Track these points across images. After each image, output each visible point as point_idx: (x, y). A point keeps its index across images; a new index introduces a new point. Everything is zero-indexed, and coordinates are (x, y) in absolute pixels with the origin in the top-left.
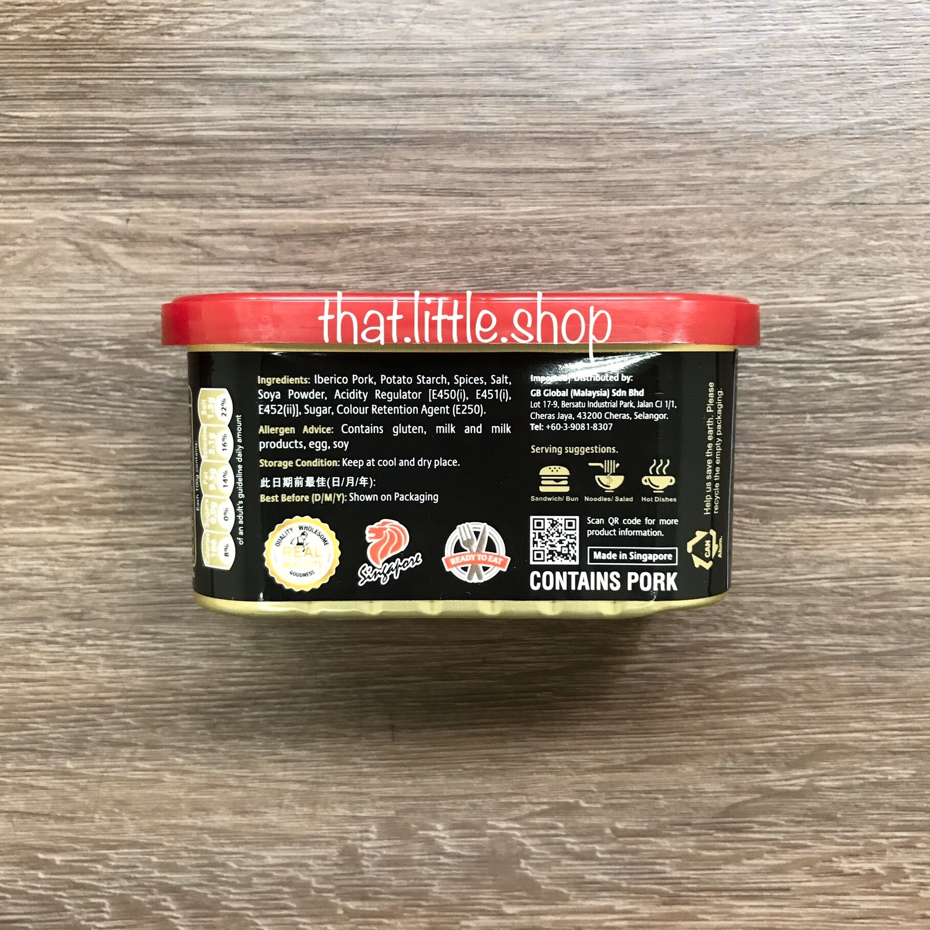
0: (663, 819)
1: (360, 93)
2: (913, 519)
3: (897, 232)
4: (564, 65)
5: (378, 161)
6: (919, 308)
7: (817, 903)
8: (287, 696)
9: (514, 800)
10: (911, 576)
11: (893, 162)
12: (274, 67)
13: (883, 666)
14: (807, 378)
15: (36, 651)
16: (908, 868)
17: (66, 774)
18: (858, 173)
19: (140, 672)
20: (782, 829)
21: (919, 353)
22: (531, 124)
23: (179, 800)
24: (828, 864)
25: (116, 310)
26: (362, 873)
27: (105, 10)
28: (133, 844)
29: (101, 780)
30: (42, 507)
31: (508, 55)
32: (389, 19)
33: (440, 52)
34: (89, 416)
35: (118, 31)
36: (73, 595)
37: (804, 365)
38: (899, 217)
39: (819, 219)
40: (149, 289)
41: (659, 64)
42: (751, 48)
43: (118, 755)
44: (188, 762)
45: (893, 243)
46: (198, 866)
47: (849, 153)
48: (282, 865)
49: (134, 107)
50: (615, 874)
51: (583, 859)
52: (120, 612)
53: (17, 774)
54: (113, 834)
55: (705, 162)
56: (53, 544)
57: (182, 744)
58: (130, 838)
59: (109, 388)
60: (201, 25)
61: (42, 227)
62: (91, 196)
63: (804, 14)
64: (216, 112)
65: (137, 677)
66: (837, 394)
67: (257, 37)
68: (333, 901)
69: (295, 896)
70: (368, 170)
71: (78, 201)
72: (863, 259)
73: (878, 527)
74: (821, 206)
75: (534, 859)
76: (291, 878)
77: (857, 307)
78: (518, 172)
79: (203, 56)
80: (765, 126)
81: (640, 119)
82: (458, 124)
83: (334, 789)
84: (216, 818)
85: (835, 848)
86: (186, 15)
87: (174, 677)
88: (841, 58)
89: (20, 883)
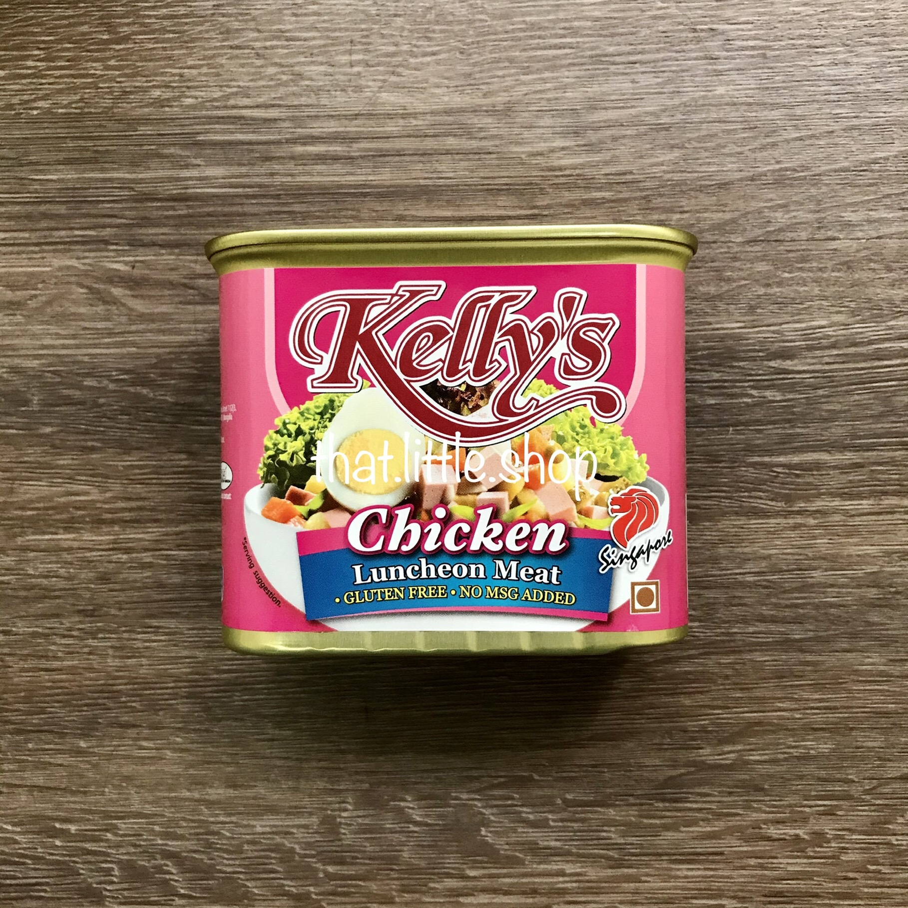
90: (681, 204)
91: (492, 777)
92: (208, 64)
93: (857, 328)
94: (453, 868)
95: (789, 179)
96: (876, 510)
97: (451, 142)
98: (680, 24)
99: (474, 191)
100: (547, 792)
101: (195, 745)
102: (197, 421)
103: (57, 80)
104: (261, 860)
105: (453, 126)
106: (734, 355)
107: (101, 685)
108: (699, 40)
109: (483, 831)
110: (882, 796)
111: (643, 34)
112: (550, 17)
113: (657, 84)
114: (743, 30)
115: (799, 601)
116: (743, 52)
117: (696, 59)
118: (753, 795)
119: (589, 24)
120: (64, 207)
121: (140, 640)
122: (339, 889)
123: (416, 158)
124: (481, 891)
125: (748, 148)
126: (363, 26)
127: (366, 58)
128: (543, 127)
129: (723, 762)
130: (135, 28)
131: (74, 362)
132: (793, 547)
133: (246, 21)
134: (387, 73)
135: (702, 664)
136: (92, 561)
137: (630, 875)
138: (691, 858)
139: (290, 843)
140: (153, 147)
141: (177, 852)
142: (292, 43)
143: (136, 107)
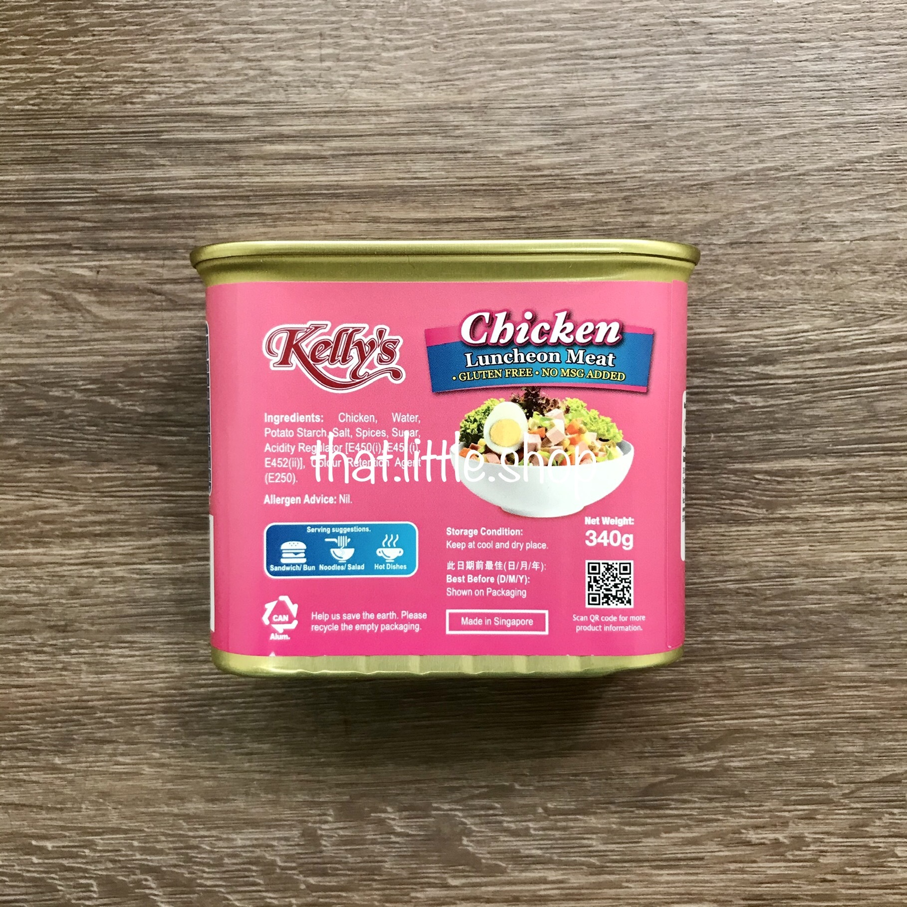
0: (590, 799)
1: (302, 152)
2: (809, 526)
3: (791, 268)
4: (486, 123)
5: (322, 214)
6: (812, 336)
7: (729, 870)
8: (251, 696)
9: (455, 784)
10: (808, 577)
11: (784, 205)
12: (226, 131)
13: (784, 658)
14: (710, 401)
15: (26, 660)
16: (809, 837)
17: (55, 769)
18: (755, 216)
19: (118, 677)
20: (696, 804)
21: (812, 376)
22: (457, 178)
23: (157, 791)
24: (737, 835)
25: (90, 353)
26: (321, 852)
27: (73, 82)
28: (115, 831)
29: (86, 774)
30: (27, 531)
31: (437, 115)
32: (329, 85)
33: (376, 114)
34: (66, 448)
35: (85, 101)
36: (59, 610)
37: (708, 390)
38: (792, 254)
39: (720, 258)
40: (119, 333)
41: (574, 120)
42: (656, 105)
43: (101, 751)
44: (163, 756)
45: (787, 278)
46: (175, 849)
47: (744, 197)
48: (249, 846)
49: (100, 170)
50: (547, 848)
51: (519, 836)
52: (100, 624)
53: (12, 770)
54: (98, 822)
55: (616, 208)
56: (38, 565)
57: (158, 740)
58: (114, 825)
59: (85, 424)
60: (160, 94)
61: (21, 279)
62: (65, 251)
63: (703, 72)
64: (175, 172)
65: (117, 681)
66: (738, 415)
67: (211, 104)
68: (296, 877)
69: (264, 873)
70: (313, 222)
71: (53, 255)
72: (760, 293)
73: (778, 534)
74: (721, 246)
75: (475, 836)
76: (258, 857)
77: (755, 336)
78: (448, 221)
79: (162, 122)
80: (669, 175)
81: (557, 171)
82: (393, 179)
83: (294, 778)
84: (189, 805)
85: (743, 821)
86: (145, 85)
87: (150, 681)
88: (737, 111)
89: (17, 868)
90: (662, 205)
91: (473, 787)
92: (171, 58)
93: (840, 332)
94: (435, 878)
95: (771, 179)
96: (857, 517)
97: (425, 140)
98: (662, 16)
99: (450, 191)
100: (528, 801)
101: (172, 760)
102: (168, 431)
103: (13, 75)
104: (242, 873)
105: (427, 124)
106: (716, 360)
107: (76, 701)
108: (680, 34)
109: (465, 841)
110: (861, 799)
111: (624, 27)
112: (528, 9)
113: (637, 80)
114: (726, 24)
115: (781, 608)
116: (726, 47)
117: (678, 53)
118: (733, 801)
119: (568, 16)
120: (24, 209)
121: (115, 654)
122: (321, 900)
123: (390, 157)
124: (463, 900)
125: (731, 146)
126: (333, 19)
127: (337, 51)
128: (521, 125)
129: (703, 769)
130: (94, 20)
131: (39, 372)
132: (775, 554)
133: (211, 12)
134: (359, 68)
135: (683, 673)
136: (64, 576)
137: (611, 882)
138: (672, 863)
139: (272, 855)
140: (115, 146)
141: (156, 867)
142: (260, 36)
143: (98, 104)
